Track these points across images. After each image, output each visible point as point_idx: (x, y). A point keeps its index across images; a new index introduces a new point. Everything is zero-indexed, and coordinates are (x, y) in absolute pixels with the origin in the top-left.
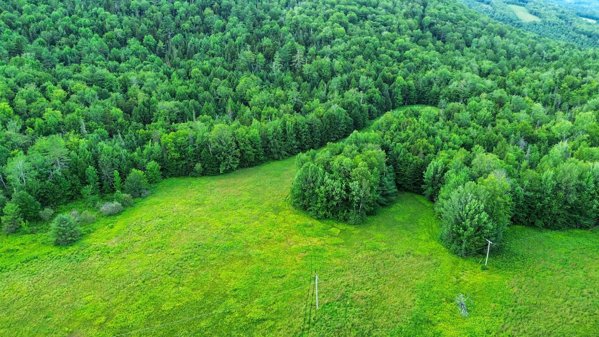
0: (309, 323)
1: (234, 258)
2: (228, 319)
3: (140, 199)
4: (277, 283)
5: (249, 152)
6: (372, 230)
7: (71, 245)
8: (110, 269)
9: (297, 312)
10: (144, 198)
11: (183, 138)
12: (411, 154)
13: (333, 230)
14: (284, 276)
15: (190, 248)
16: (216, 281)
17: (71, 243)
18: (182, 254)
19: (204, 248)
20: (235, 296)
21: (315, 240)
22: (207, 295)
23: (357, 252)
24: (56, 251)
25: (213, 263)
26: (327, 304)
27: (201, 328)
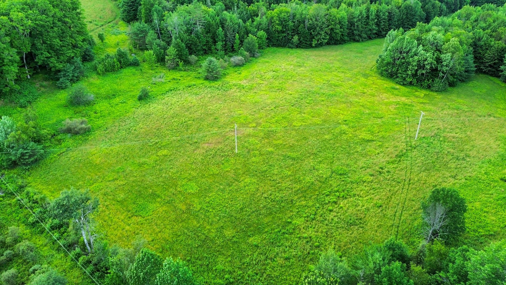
0: (411, 146)
1: (338, 102)
2: (344, 137)
3: (254, 59)
4: (379, 121)
5: (337, 31)
6: (453, 97)
7: (216, 81)
8: (249, 98)
9: (399, 139)
10: (256, 58)
11: (285, 14)
12: (493, 39)
13: (417, 93)
14: (382, 117)
15: (303, 92)
16: (328, 114)
17: (215, 79)
18: (298, 95)
19: (314, 93)
20: (346, 125)
21: (403, 99)
22: (325, 121)
23: (442, 110)
24: (207, 83)
25: (323, 103)
26: (424, 138)
27: (326, 139)
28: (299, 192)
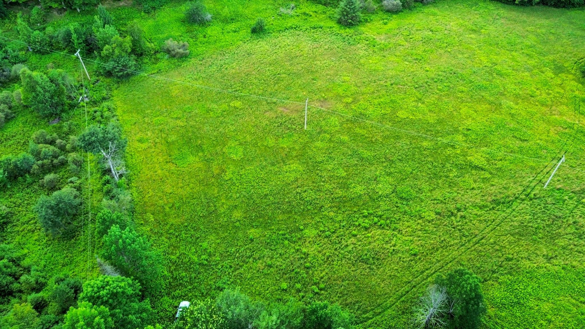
0: (527, 195)
1: (482, 100)
2: (449, 151)
3: (421, 5)
4: (515, 144)
7: (349, 28)
8: (371, 61)
9: (519, 180)
10: (424, 4)
14: (526, 140)
15: (444, 72)
16: (455, 113)
17: (349, 25)
18: (435, 74)
19: (458, 77)
20: (465, 135)
22: (440, 122)
24: (336, 28)
25: (460, 95)
26: (558, 189)
27: (422, 146)
28: (338, 200)
